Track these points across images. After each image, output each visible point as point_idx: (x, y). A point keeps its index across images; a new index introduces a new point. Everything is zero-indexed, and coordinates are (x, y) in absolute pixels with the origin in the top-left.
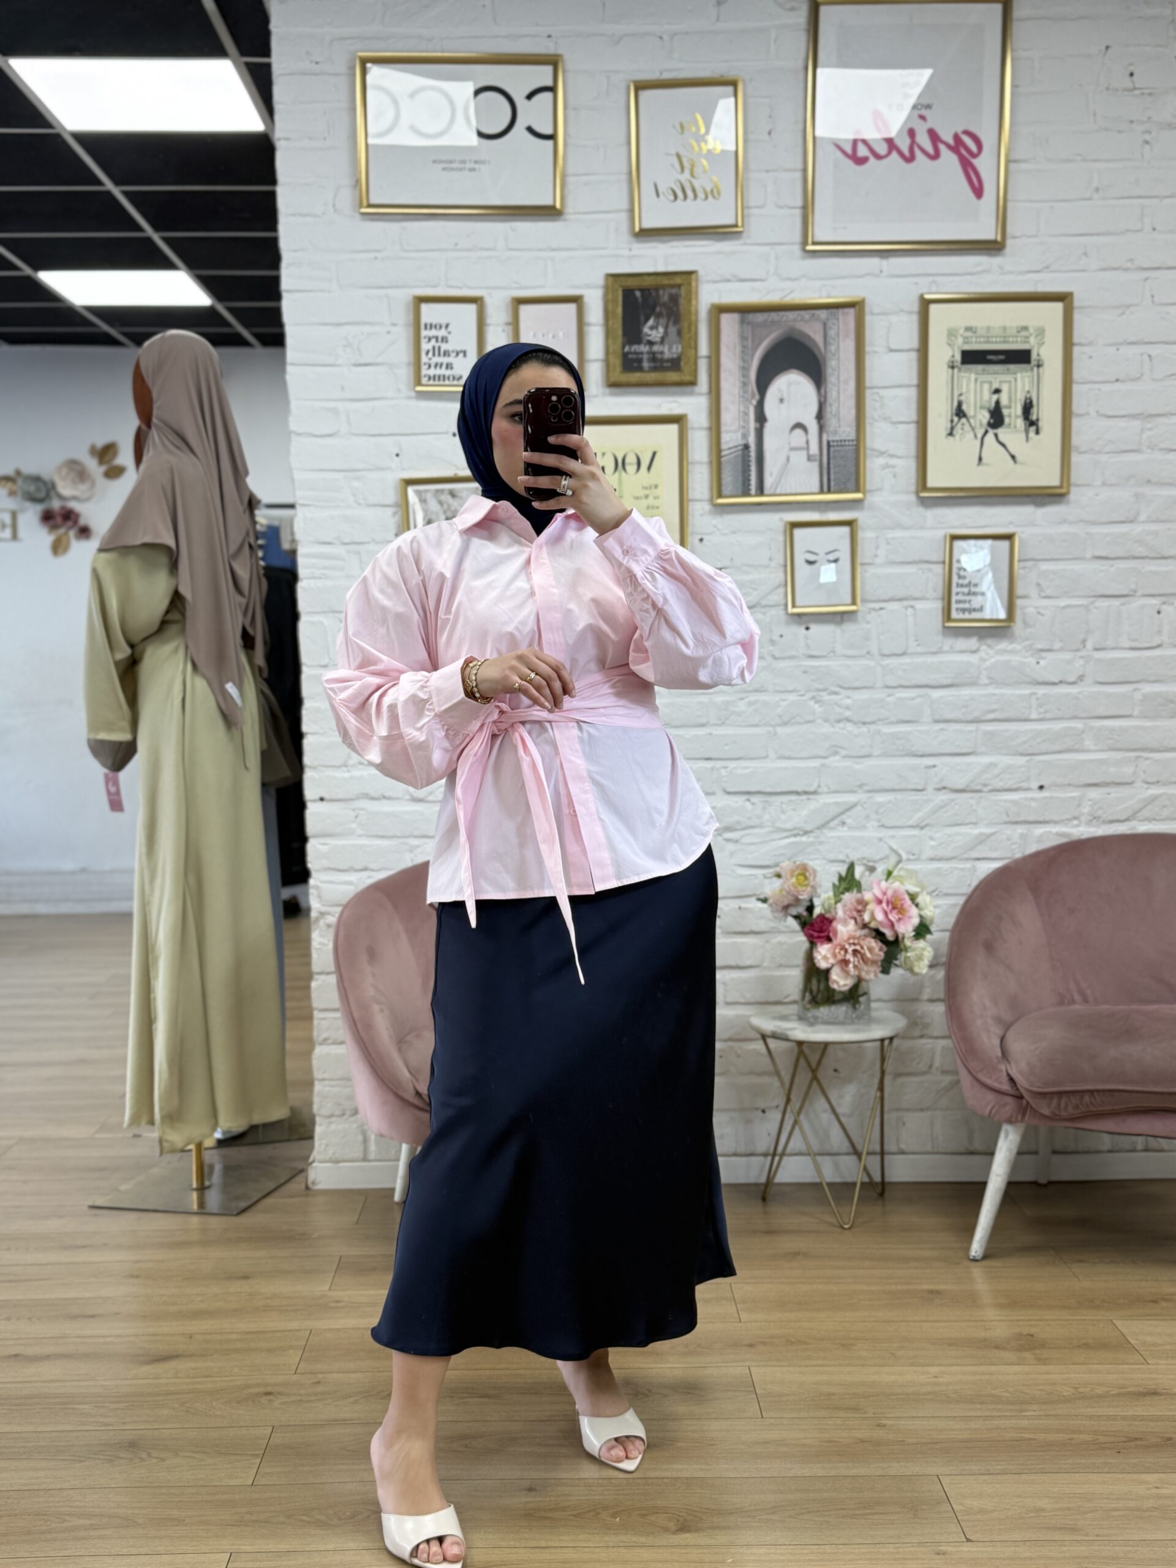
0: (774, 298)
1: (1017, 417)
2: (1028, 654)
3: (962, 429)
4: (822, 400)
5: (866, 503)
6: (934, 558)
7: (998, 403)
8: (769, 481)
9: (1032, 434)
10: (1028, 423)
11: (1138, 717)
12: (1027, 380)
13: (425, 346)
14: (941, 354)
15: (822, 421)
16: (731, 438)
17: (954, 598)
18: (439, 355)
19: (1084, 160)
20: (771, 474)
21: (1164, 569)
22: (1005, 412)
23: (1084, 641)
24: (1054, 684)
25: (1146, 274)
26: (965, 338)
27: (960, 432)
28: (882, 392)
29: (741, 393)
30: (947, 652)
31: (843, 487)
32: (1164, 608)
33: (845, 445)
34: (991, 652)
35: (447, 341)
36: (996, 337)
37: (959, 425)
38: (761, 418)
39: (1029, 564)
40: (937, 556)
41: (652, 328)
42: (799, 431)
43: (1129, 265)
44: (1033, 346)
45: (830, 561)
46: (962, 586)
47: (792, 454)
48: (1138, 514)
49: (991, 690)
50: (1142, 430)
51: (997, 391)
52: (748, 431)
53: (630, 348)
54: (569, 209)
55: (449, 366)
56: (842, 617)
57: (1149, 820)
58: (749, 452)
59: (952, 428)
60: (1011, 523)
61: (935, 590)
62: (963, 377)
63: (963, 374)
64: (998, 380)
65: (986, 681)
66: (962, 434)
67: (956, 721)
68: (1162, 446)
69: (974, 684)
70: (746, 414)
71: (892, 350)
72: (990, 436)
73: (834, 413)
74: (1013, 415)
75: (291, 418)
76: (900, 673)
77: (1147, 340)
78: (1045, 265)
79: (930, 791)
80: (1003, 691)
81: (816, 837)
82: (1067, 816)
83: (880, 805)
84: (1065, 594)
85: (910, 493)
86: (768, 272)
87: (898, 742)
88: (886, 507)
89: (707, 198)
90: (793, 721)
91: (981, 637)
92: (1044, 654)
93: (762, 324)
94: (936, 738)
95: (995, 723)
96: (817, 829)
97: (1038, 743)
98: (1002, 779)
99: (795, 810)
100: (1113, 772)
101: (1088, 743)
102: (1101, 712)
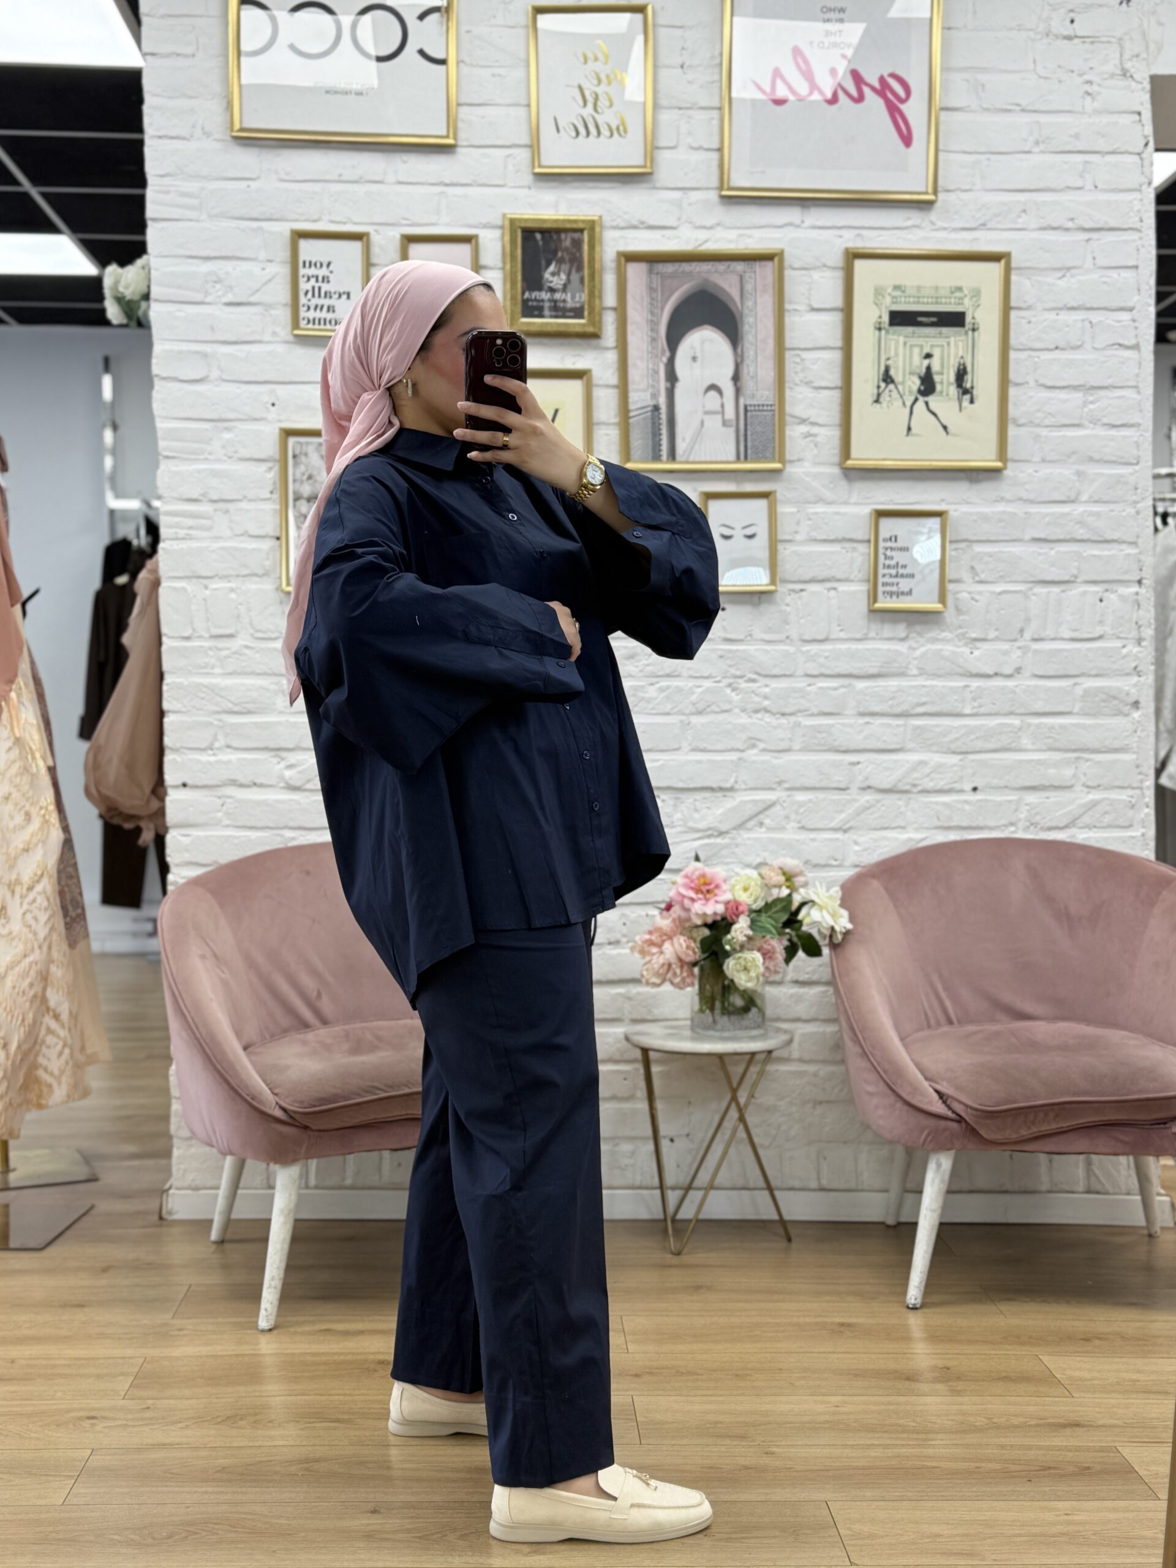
0: (688, 246)
2: (961, 644)
3: (890, 396)
4: (739, 360)
5: (785, 473)
6: (858, 537)
7: (929, 368)
8: (681, 446)
9: (966, 403)
10: (961, 391)
11: (1077, 714)
12: (960, 344)
13: (304, 286)
14: (867, 314)
15: (738, 384)
16: (640, 398)
17: (881, 580)
18: (320, 296)
19: (1023, 111)
20: (684, 440)
21: (1106, 553)
22: (937, 378)
23: (1021, 631)
24: (988, 676)
25: (1086, 236)
26: (896, 297)
27: (888, 399)
28: (805, 355)
29: (650, 349)
30: (873, 639)
31: (761, 455)
32: (1106, 594)
33: (763, 411)
34: (922, 640)
35: (328, 282)
36: (928, 297)
37: (887, 391)
38: (672, 377)
39: (963, 545)
40: (861, 534)
41: (553, 274)
42: (713, 394)
43: (1070, 225)
44: (968, 309)
45: (745, 536)
46: (889, 567)
47: (707, 418)
48: (1079, 494)
49: (921, 681)
50: (1085, 403)
51: (928, 356)
52: (659, 391)
53: (530, 295)
54: (462, 146)
55: (331, 309)
56: (759, 598)
57: (1089, 827)
58: (660, 414)
59: (879, 395)
60: (943, 500)
61: (859, 571)
62: (891, 340)
63: (890, 336)
64: (929, 344)
65: (916, 672)
66: (889, 401)
67: (882, 715)
68: (1105, 420)
69: (902, 674)
70: (656, 372)
71: (814, 310)
72: (920, 405)
73: (751, 374)
74: (945, 382)
75: (154, 361)
76: (822, 660)
77: (1088, 305)
78: (981, 221)
79: (854, 790)
80: (934, 683)
81: (733, 839)
82: (1003, 822)
83: (801, 804)
84: (1002, 579)
85: (833, 464)
86: (679, 219)
87: (819, 736)
88: (807, 479)
89: (612, 135)
90: (709, 710)
91: (910, 624)
92: (978, 644)
93: (674, 276)
94: (860, 732)
95: (925, 718)
96: (734, 829)
97: (972, 740)
98: (932, 780)
99: (709, 808)
100: (1053, 774)
101: (1026, 742)
102: (1039, 706)
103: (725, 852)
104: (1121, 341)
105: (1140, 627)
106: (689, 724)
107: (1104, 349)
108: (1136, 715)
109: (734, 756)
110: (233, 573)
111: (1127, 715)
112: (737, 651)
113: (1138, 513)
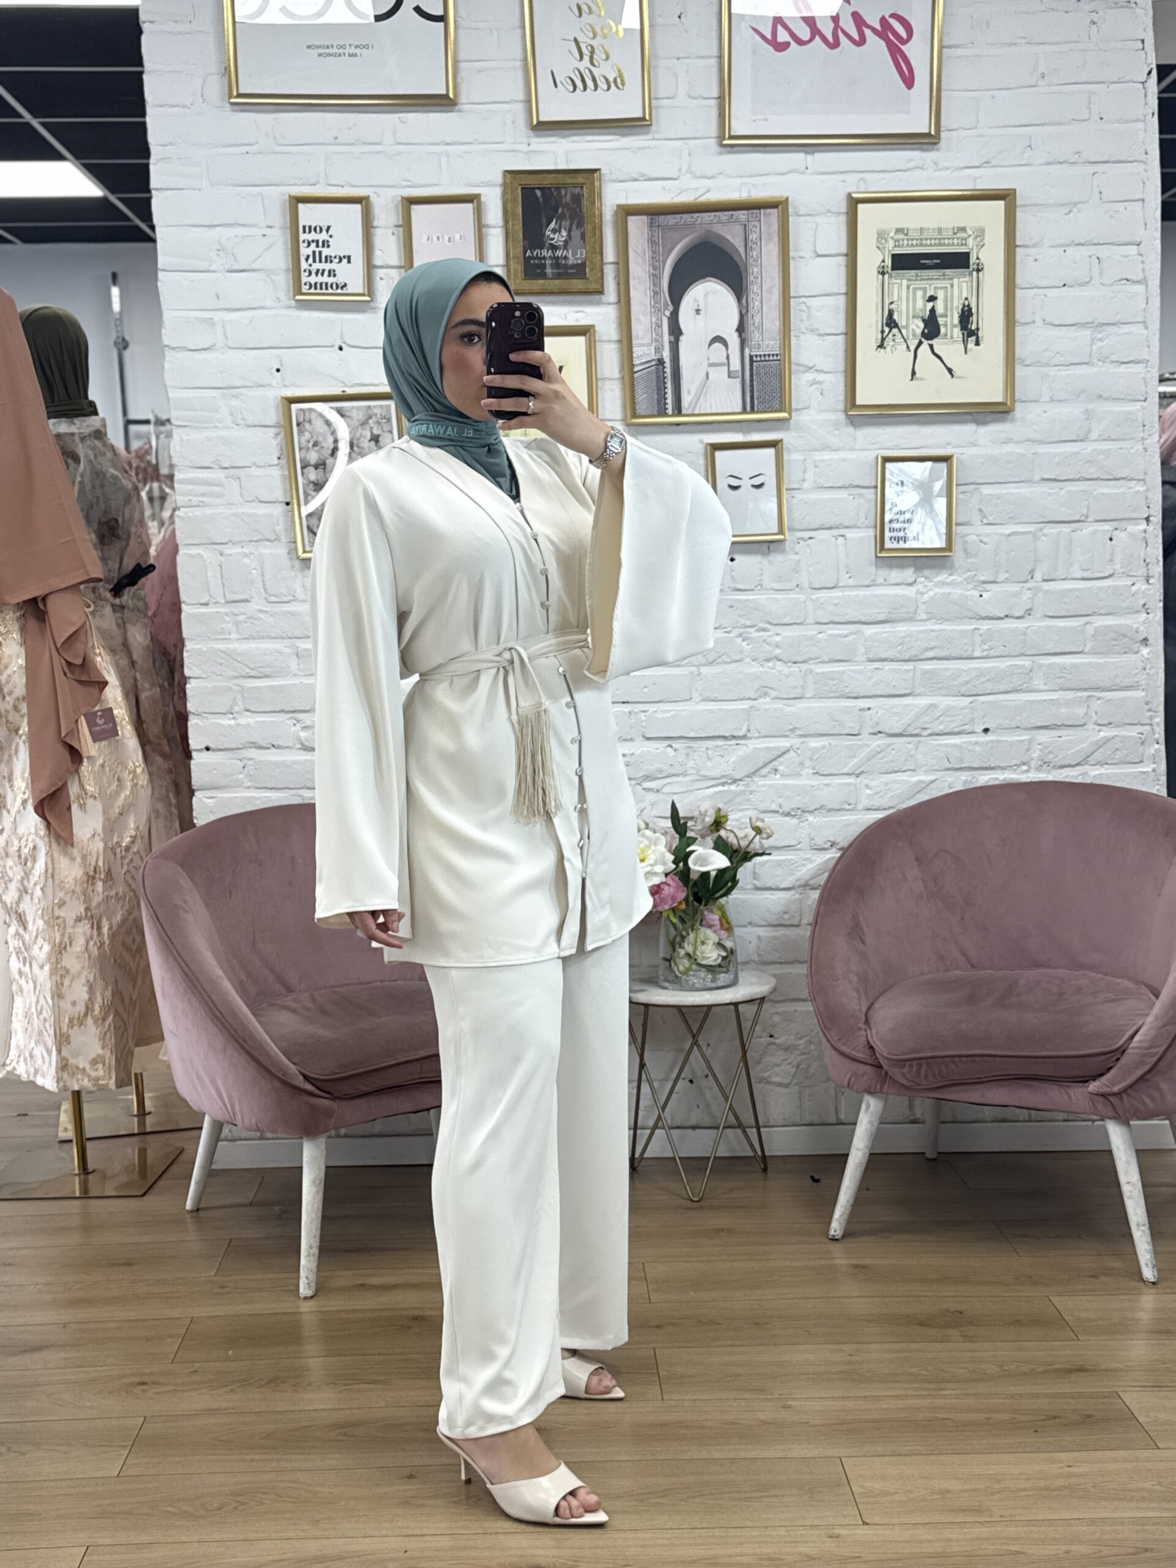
0: (687, 198)
1: (954, 326)
2: (971, 586)
3: (894, 340)
4: (744, 311)
5: (792, 421)
6: (867, 484)
7: (933, 311)
8: (686, 400)
9: (971, 345)
10: (966, 333)
11: (1090, 653)
12: (964, 285)
13: (305, 251)
14: (870, 259)
15: (744, 335)
16: (643, 352)
17: (887, 526)
18: (320, 261)
19: (1029, 43)
20: (689, 392)
21: (1116, 491)
22: (941, 321)
23: (1032, 572)
24: (999, 618)
25: (1092, 169)
26: (898, 240)
27: (892, 343)
28: (809, 300)
29: (653, 303)
30: (881, 585)
31: (767, 405)
32: (1116, 532)
33: (768, 361)
34: (930, 584)
35: (329, 246)
36: (930, 239)
37: (891, 336)
38: (676, 331)
39: (972, 487)
40: (869, 480)
41: (554, 231)
42: (718, 345)
43: (1076, 158)
44: (972, 249)
45: (754, 486)
46: (896, 512)
47: (711, 370)
48: (1089, 432)
49: (929, 626)
50: (1093, 341)
51: (932, 299)
52: (663, 345)
54: (463, 99)
55: (332, 274)
56: (767, 547)
57: (1098, 766)
58: (664, 367)
59: (883, 339)
60: (949, 444)
61: (867, 518)
62: (894, 284)
63: (894, 281)
65: (924, 616)
66: (894, 346)
67: (892, 661)
68: (1114, 358)
69: (911, 619)
70: (660, 326)
71: (819, 256)
72: (925, 346)
73: (756, 325)
75: (163, 331)
76: (831, 608)
77: (1095, 241)
78: (985, 159)
79: (865, 734)
80: (942, 627)
81: (747, 786)
82: (1014, 762)
83: (815, 750)
84: (1011, 520)
85: (838, 411)
86: (680, 170)
87: (831, 682)
88: (814, 427)
89: (609, 88)
90: (719, 660)
91: (918, 569)
92: (987, 586)
93: (675, 227)
94: (870, 678)
95: (935, 662)
96: (748, 777)
97: (982, 683)
98: (941, 723)
99: (722, 756)
100: (1064, 713)
101: (1038, 683)
102: (1050, 648)
103: (738, 799)
104: (1128, 277)
105: (1148, 565)
106: (699, 674)
107: (1112, 284)
108: (1145, 651)
109: (746, 705)
110: (247, 539)
111: (1137, 653)
112: (747, 600)
113: (1146, 450)
